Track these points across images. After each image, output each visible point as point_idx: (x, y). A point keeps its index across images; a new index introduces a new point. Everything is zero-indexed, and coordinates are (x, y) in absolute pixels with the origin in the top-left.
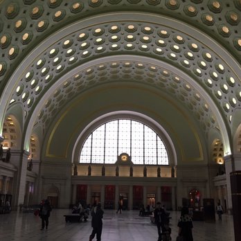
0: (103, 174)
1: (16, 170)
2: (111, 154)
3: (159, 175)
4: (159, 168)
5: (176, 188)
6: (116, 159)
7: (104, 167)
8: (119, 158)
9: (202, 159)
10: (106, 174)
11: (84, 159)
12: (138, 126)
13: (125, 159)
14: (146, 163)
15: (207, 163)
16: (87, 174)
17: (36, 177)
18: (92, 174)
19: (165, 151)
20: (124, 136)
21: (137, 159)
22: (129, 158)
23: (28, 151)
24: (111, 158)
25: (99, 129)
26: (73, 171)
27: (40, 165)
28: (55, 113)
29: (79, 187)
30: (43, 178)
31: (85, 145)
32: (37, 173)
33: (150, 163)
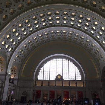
0: (49, 85)
1: (2, 83)
2: (53, 75)
3: (76, 85)
4: (76, 82)
5: (85, 92)
6: (55, 78)
7: (49, 81)
8: (57, 77)
9: (98, 77)
10: (50, 85)
11: (40, 78)
12: (66, 61)
13: (60, 78)
14: (70, 79)
15: (101, 79)
16: (41, 85)
17: (16, 87)
18: (43, 85)
19: (79, 73)
20: (59, 66)
21: (66, 77)
22: (62, 77)
23: (10, 73)
24: (53, 77)
25: (47, 63)
26: (34, 84)
27: (18, 81)
28: (26, 56)
29: (37, 91)
30: (19, 87)
31: (41, 71)
32: (16, 85)
33: (72, 79)
